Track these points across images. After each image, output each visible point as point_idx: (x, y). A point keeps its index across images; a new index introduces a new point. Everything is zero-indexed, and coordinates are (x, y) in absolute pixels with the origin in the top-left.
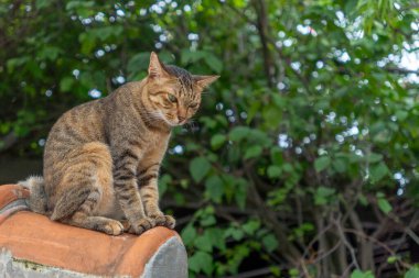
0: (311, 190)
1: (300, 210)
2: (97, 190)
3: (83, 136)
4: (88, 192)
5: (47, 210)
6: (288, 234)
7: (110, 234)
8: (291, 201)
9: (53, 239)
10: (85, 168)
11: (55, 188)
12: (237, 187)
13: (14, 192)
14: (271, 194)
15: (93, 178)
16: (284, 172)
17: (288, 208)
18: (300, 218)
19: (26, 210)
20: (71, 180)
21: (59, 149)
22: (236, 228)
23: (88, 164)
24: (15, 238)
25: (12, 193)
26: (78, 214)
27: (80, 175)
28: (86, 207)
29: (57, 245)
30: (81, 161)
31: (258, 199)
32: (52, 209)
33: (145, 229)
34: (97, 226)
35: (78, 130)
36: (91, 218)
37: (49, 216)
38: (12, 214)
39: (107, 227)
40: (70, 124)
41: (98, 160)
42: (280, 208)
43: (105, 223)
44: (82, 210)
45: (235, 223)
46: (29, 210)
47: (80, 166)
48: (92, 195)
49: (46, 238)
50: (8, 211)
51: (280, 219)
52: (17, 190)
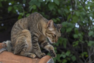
0: (87, 41)
1: (82, 47)
2: (27, 45)
3: (22, 28)
4: (24, 45)
5: (12, 51)
6: (79, 56)
7: (32, 58)
8: (80, 45)
9: (15, 60)
10: (23, 38)
11: (14, 44)
12: (64, 41)
13: (2, 45)
14: (74, 43)
15: (25, 41)
16: (79, 36)
17: (79, 47)
18: (82, 50)
19: (6, 51)
20: (19, 42)
21: (15, 31)
22: (63, 54)
23: (23, 37)
24: (4, 59)
25: (2, 46)
26: (22, 52)
27: (21, 40)
28: (24, 50)
29: (16, 61)
30: (21, 36)
31: (69, 44)
32: (14, 50)
33: (42, 56)
34: (28, 56)
35: (21, 26)
36: (26, 53)
37: (13, 53)
38: (2, 52)
39: (31, 56)
40: (20, 23)
41: (27, 35)
42: (76, 47)
43: (30, 55)
44: (23, 51)
45: (63, 53)
46: (7, 51)
47: (21, 37)
48: (26, 46)
49: (13, 59)
50: (1, 51)
51: (76, 50)
52: (3, 45)
